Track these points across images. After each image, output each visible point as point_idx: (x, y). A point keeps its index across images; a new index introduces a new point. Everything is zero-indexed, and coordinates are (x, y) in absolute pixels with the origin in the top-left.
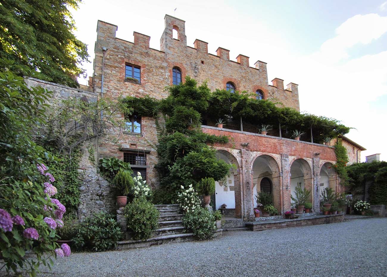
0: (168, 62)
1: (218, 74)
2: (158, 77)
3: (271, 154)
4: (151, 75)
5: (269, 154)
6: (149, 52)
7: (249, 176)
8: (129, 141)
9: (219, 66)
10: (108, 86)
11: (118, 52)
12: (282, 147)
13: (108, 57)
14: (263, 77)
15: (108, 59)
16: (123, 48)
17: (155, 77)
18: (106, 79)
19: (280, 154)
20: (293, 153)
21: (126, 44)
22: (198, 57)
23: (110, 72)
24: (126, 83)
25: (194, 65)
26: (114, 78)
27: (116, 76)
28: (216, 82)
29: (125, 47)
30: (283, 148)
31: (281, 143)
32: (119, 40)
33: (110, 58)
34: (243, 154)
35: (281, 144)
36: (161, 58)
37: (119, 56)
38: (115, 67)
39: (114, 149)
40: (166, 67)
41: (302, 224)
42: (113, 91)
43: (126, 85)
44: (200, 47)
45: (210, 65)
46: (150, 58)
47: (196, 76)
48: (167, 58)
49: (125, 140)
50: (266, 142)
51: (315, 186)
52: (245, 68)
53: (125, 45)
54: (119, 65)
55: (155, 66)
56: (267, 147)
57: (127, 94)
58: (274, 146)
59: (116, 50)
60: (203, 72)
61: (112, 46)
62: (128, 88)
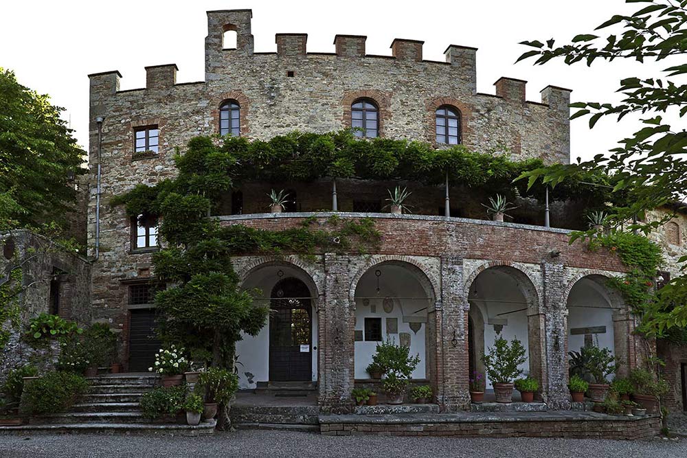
0: (211, 96)
1: (330, 88)
2: (189, 132)
3: (411, 257)
4: (175, 133)
5: (405, 259)
6: (172, 94)
7: (342, 314)
8: (137, 265)
9: (334, 73)
10: (107, 179)
11: (120, 115)
12: (444, 239)
13: (106, 131)
14: (462, 77)
15: (106, 134)
16: (128, 104)
17: (183, 134)
18: (104, 169)
19: (436, 256)
20: (478, 253)
21: (132, 96)
22: (279, 66)
23: (110, 154)
24: (134, 163)
25: (267, 85)
26: (116, 162)
27: (119, 157)
28: (323, 105)
29: (132, 102)
30: (449, 241)
31: (442, 230)
32: (121, 94)
33: (110, 131)
34: (330, 264)
35: (440, 233)
36: (196, 95)
37: (123, 121)
38: (117, 143)
39: (115, 283)
40: (206, 108)
41: (481, 431)
42: (115, 184)
43: (135, 166)
44: (287, 46)
45: (310, 74)
46: (175, 103)
47: (271, 105)
48: (209, 90)
49: (131, 265)
50: (396, 230)
51: (548, 334)
52: (410, 64)
53: (131, 99)
54: (123, 136)
55: (184, 114)
56: (400, 241)
57: (136, 182)
58: (421, 238)
59: (117, 114)
60: (289, 92)
61: (112, 109)
62: (138, 171)
